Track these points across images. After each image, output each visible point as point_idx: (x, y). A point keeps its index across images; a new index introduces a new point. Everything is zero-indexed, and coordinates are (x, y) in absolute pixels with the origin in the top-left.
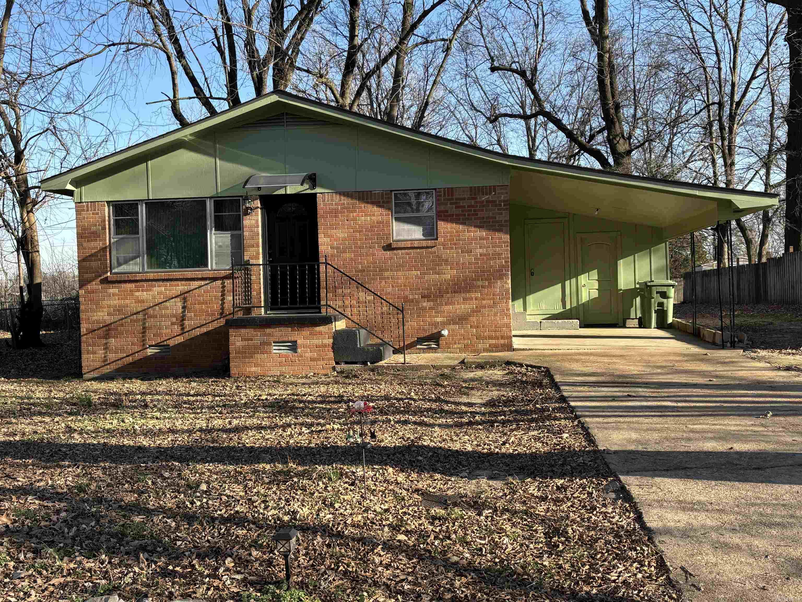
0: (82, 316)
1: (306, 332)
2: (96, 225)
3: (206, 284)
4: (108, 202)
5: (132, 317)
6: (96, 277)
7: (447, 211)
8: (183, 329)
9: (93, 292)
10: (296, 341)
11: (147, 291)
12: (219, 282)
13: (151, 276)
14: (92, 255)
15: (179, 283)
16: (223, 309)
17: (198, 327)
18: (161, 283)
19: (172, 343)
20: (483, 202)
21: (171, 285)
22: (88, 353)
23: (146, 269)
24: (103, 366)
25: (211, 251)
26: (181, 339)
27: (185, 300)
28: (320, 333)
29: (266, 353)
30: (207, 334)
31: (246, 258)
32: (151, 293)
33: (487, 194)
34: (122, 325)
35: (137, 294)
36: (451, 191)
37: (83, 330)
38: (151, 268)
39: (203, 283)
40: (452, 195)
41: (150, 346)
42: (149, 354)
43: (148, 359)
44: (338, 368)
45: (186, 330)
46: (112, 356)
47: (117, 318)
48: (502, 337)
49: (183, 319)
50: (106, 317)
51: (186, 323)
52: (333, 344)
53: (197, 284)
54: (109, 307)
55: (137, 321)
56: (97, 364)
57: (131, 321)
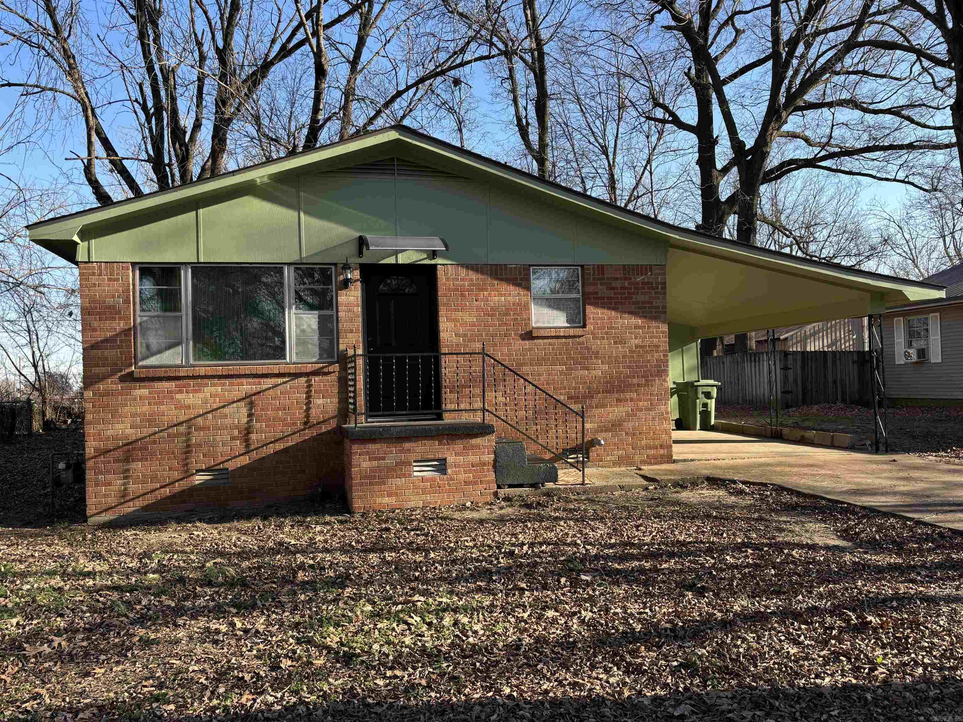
0: (89, 430)
1: (459, 446)
2: (113, 297)
3: (284, 383)
4: (134, 264)
5: (170, 430)
6: (113, 373)
7: (596, 293)
8: (248, 446)
9: (107, 394)
10: (445, 459)
11: (195, 391)
12: (303, 380)
13: (202, 371)
14: (106, 340)
15: (244, 381)
16: (308, 416)
17: (271, 442)
18: (216, 381)
19: (231, 466)
20: (638, 283)
21: (231, 384)
22: (97, 485)
23: (192, 361)
24: (122, 504)
25: (290, 337)
26: (245, 460)
27: (251, 405)
28: (478, 447)
29: (404, 476)
30: (286, 451)
31: (342, 347)
32: (201, 395)
33: (642, 275)
34: (154, 442)
35: (179, 396)
36: (601, 268)
37: (90, 451)
38: (199, 359)
39: (280, 380)
40: (603, 274)
41: (198, 471)
42: (197, 482)
43: (194, 489)
44: (502, 492)
45: (252, 447)
46: (133, 488)
47: (146, 431)
48: (662, 447)
49: (248, 431)
50: (129, 431)
51: (253, 436)
52: (495, 461)
53: (269, 382)
54: (134, 415)
55: (178, 435)
56: (112, 501)
57: (169, 436)
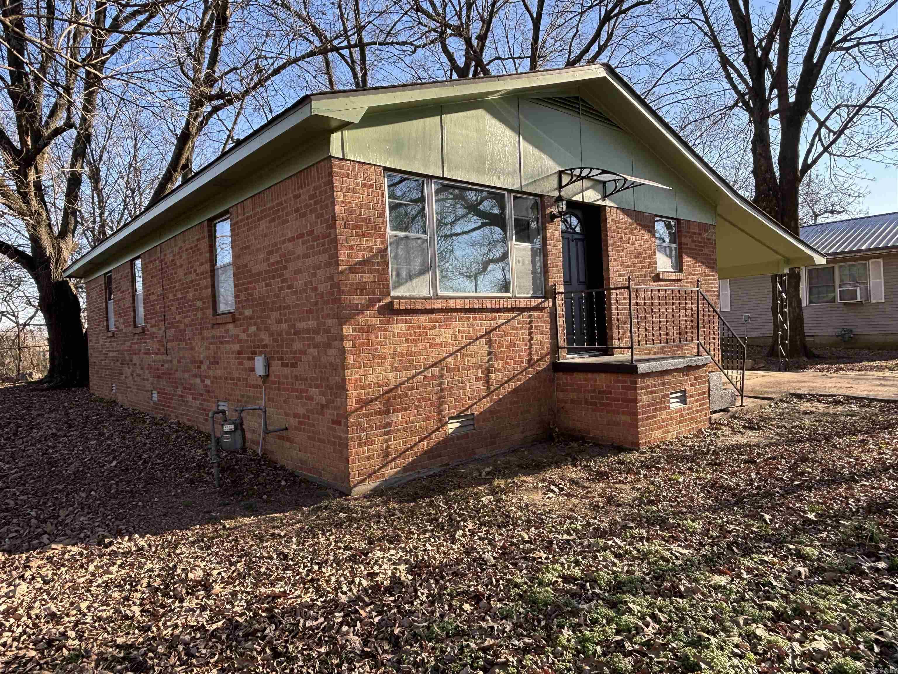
0: (351, 375)
2: (368, 207)
3: (514, 318)
5: (426, 373)
6: (373, 302)
8: (488, 388)
9: (366, 330)
11: (446, 327)
12: (526, 314)
14: (363, 263)
15: (484, 315)
16: (530, 354)
17: (506, 383)
18: (462, 315)
19: (477, 410)
21: (475, 319)
22: (359, 445)
23: (439, 292)
24: (385, 466)
26: (486, 404)
27: (490, 342)
30: (516, 391)
31: (551, 282)
32: (451, 331)
34: (412, 388)
35: (432, 332)
37: (352, 403)
38: (444, 290)
39: (511, 315)
41: (451, 418)
42: (450, 431)
43: (449, 440)
45: (493, 388)
46: (395, 445)
47: (406, 374)
49: (488, 371)
50: (389, 375)
51: (493, 376)
55: (433, 378)
56: (375, 463)
57: (425, 377)
